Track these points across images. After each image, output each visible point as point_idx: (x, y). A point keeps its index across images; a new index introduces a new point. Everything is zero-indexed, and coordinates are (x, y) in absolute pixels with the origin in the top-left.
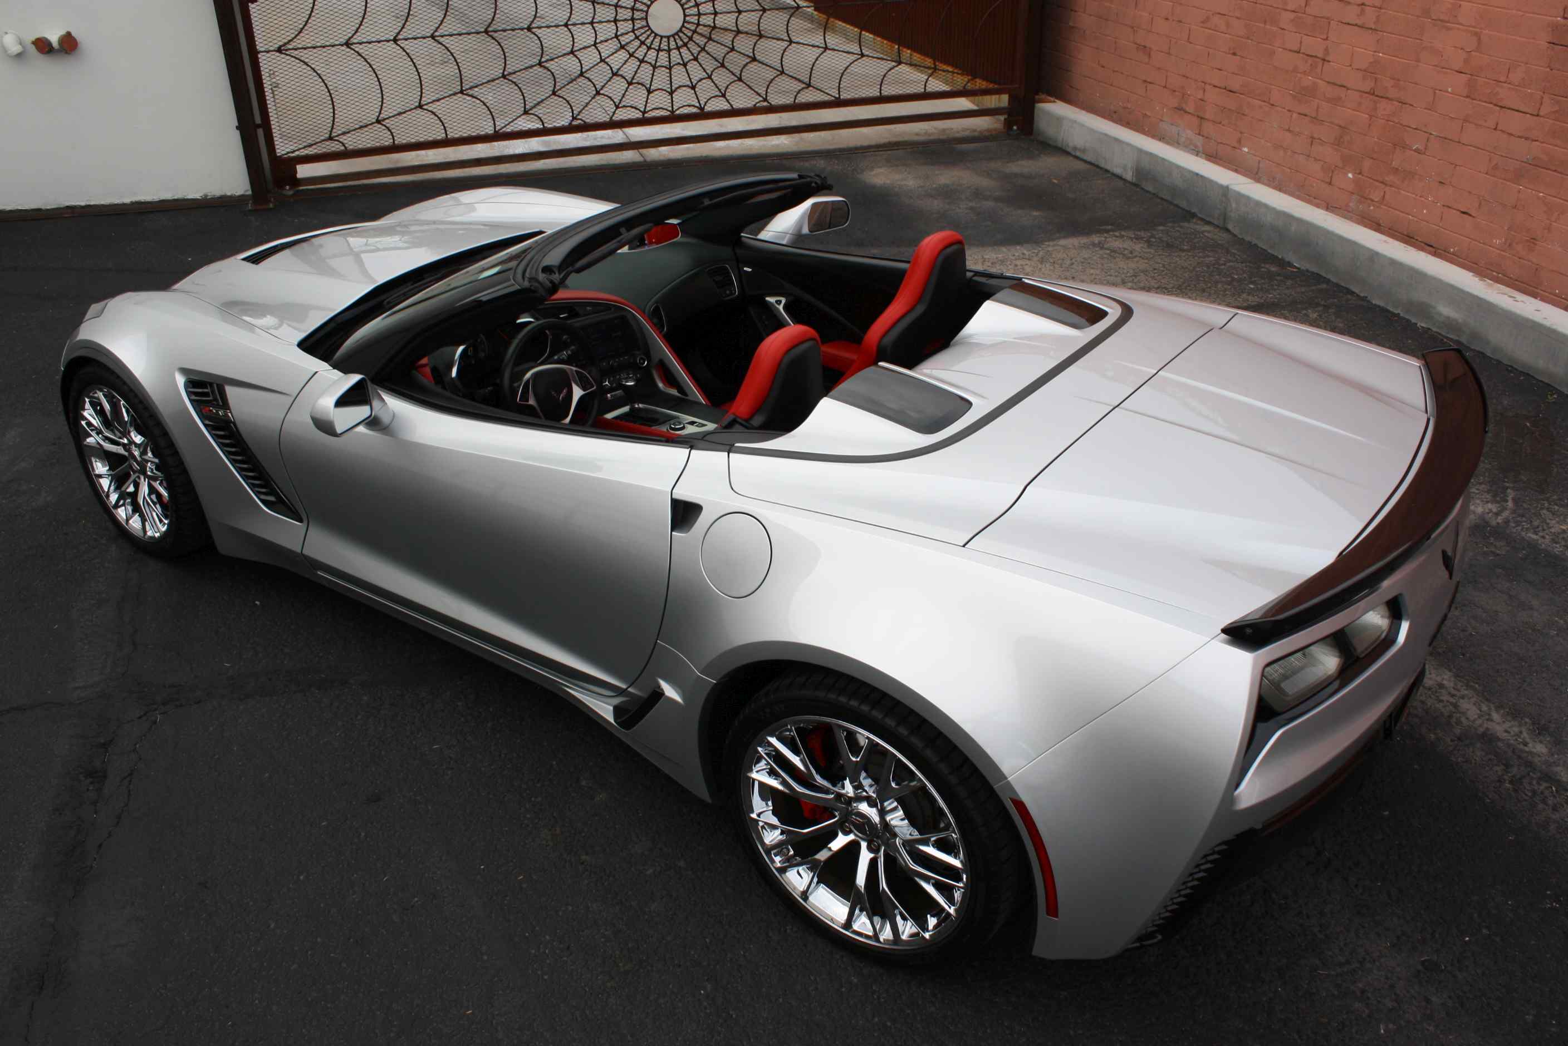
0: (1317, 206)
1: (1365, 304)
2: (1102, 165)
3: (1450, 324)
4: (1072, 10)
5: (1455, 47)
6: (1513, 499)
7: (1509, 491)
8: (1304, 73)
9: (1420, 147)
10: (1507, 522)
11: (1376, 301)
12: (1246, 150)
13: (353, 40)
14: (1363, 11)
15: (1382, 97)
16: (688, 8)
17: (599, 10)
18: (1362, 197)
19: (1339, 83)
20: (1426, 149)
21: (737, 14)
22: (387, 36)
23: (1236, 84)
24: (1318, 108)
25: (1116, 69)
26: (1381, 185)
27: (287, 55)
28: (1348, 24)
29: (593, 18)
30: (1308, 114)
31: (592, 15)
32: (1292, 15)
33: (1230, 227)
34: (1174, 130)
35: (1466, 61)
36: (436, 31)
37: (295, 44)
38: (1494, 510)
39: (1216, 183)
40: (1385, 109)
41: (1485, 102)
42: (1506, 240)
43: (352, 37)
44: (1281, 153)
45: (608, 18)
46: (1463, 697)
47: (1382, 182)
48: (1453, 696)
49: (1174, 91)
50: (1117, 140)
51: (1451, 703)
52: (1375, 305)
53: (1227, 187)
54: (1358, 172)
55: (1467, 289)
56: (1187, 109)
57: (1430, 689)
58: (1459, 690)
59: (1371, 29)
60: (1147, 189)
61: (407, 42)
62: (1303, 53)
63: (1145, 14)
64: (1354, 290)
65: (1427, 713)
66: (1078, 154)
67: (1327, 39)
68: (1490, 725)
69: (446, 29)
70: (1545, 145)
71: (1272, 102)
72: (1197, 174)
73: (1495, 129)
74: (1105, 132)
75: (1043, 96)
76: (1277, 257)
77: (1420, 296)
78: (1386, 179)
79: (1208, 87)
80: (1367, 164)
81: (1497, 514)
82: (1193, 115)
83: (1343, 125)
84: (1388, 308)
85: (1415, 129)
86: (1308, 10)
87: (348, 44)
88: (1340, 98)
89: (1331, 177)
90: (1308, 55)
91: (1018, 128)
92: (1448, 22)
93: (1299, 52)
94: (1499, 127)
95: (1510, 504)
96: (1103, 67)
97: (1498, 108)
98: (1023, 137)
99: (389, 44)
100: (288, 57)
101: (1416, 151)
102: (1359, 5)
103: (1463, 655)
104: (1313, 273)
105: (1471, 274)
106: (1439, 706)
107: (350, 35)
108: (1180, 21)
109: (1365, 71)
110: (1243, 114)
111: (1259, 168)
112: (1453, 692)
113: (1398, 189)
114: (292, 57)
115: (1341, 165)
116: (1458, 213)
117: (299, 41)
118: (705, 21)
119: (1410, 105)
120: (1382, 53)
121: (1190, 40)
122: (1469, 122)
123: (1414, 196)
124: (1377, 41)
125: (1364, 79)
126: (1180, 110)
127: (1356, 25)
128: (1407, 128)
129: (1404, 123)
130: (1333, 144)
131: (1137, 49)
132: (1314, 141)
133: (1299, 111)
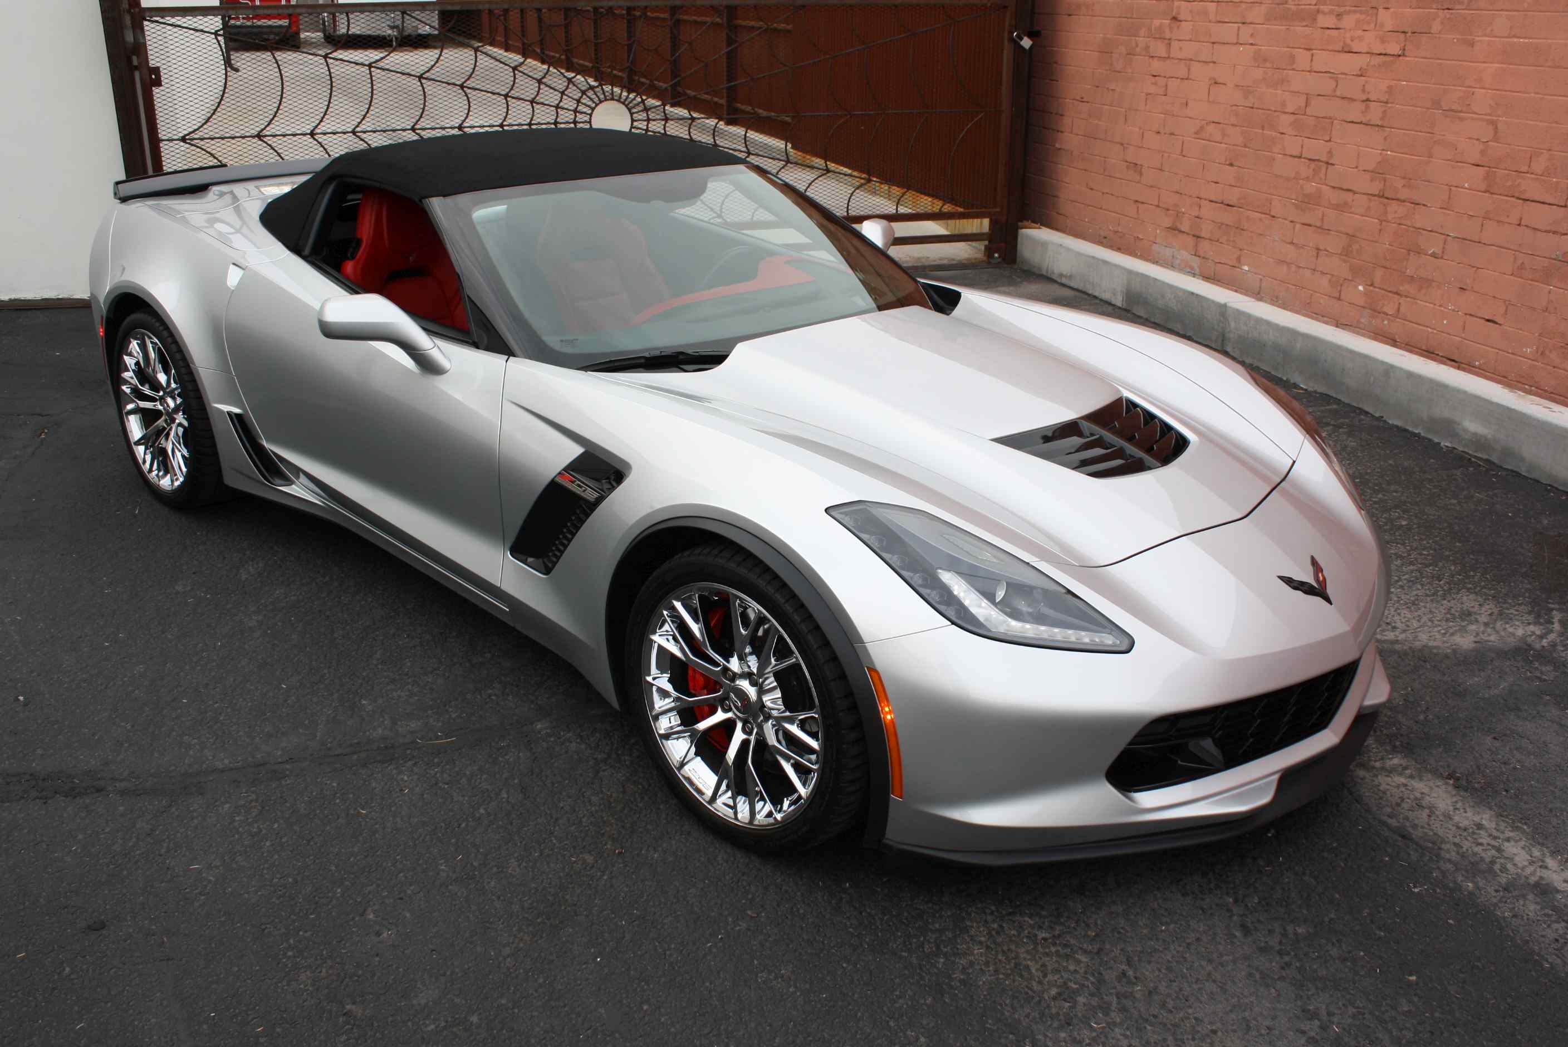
0: (1326, 323)
1: (1381, 424)
2: (1090, 292)
3: (1480, 443)
4: (1058, 131)
5: (1470, 138)
6: (1560, 621)
7: (1554, 612)
8: (1307, 179)
9: (1437, 251)
10: (1553, 645)
11: (1393, 421)
12: (1246, 268)
13: (265, 132)
14: (1367, 107)
15: (1393, 199)
16: (636, 113)
17: (538, 111)
18: (1374, 310)
19: (1345, 187)
20: (1443, 252)
21: (690, 121)
22: (304, 129)
23: (1233, 196)
24: (1323, 216)
25: (1105, 191)
26: (1395, 296)
27: (192, 145)
28: (1352, 122)
29: (532, 119)
30: (1313, 224)
31: (530, 116)
32: (1292, 118)
33: (1229, 349)
34: (1168, 252)
35: (1483, 153)
36: (357, 126)
37: (201, 134)
38: (1538, 633)
39: (1213, 302)
40: (1396, 212)
41: (1507, 196)
42: (1538, 348)
43: (264, 129)
44: (1285, 268)
45: (548, 120)
46: (1508, 840)
47: (1397, 293)
48: (1495, 838)
49: (1168, 210)
50: (1105, 262)
51: (1493, 847)
52: (1393, 425)
53: (1225, 306)
54: (1369, 283)
55: (1495, 400)
56: (1183, 230)
57: (1465, 830)
58: (1503, 833)
59: (1378, 125)
60: (1138, 314)
61: (325, 137)
62: (1305, 158)
63: (1137, 129)
64: (1367, 409)
65: (1463, 856)
66: (1064, 281)
68: (1545, 873)
69: (369, 124)
71: (1273, 214)
72: (1193, 293)
73: (1519, 225)
74: (1092, 254)
75: (1026, 223)
76: (1281, 380)
77: (1442, 411)
78: (1401, 288)
79: (1204, 203)
80: (1379, 274)
81: (1541, 637)
82: (1188, 234)
83: (1351, 233)
84: (1407, 428)
85: (1430, 231)
86: (1309, 111)
87: (259, 136)
88: (1346, 203)
89: (1340, 292)
90: (1310, 160)
91: (999, 257)
92: (1461, 112)
93: (1300, 157)
94: (1523, 223)
95: (1557, 626)
96: (1092, 189)
97: (1521, 201)
98: (1005, 265)
99: (305, 138)
100: (193, 148)
101: (1432, 255)
102: (1363, 101)
103: (1507, 791)
104: (1322, 394)
105: (1500, 386)
106: (1478, 849)
107: (263, 127)
108: (1172, 134)
109: (1372, 172)
110: (1243, 230)
111: (1260, 287)
112: (1495, 833)
113: (1414, 299)
114: (198, 147)
115: (1350, 278)
116: (1483, 321)
117: (206, 131)
118: (654, 127)
119: (1424, 205)
120: (1391, 151)
121: (1184, 153)
122: (1490, 220)
123: (1432, 305)
124: (1385, 139)
125: (1372, 181)
126: (1174, 230)
127: (1361, 123)
128: (1421, 231)
129: (1418, 225)
130: (1341, 254)
131: (1128, 167)
132: (1320, 253)
133: (1303, 222)
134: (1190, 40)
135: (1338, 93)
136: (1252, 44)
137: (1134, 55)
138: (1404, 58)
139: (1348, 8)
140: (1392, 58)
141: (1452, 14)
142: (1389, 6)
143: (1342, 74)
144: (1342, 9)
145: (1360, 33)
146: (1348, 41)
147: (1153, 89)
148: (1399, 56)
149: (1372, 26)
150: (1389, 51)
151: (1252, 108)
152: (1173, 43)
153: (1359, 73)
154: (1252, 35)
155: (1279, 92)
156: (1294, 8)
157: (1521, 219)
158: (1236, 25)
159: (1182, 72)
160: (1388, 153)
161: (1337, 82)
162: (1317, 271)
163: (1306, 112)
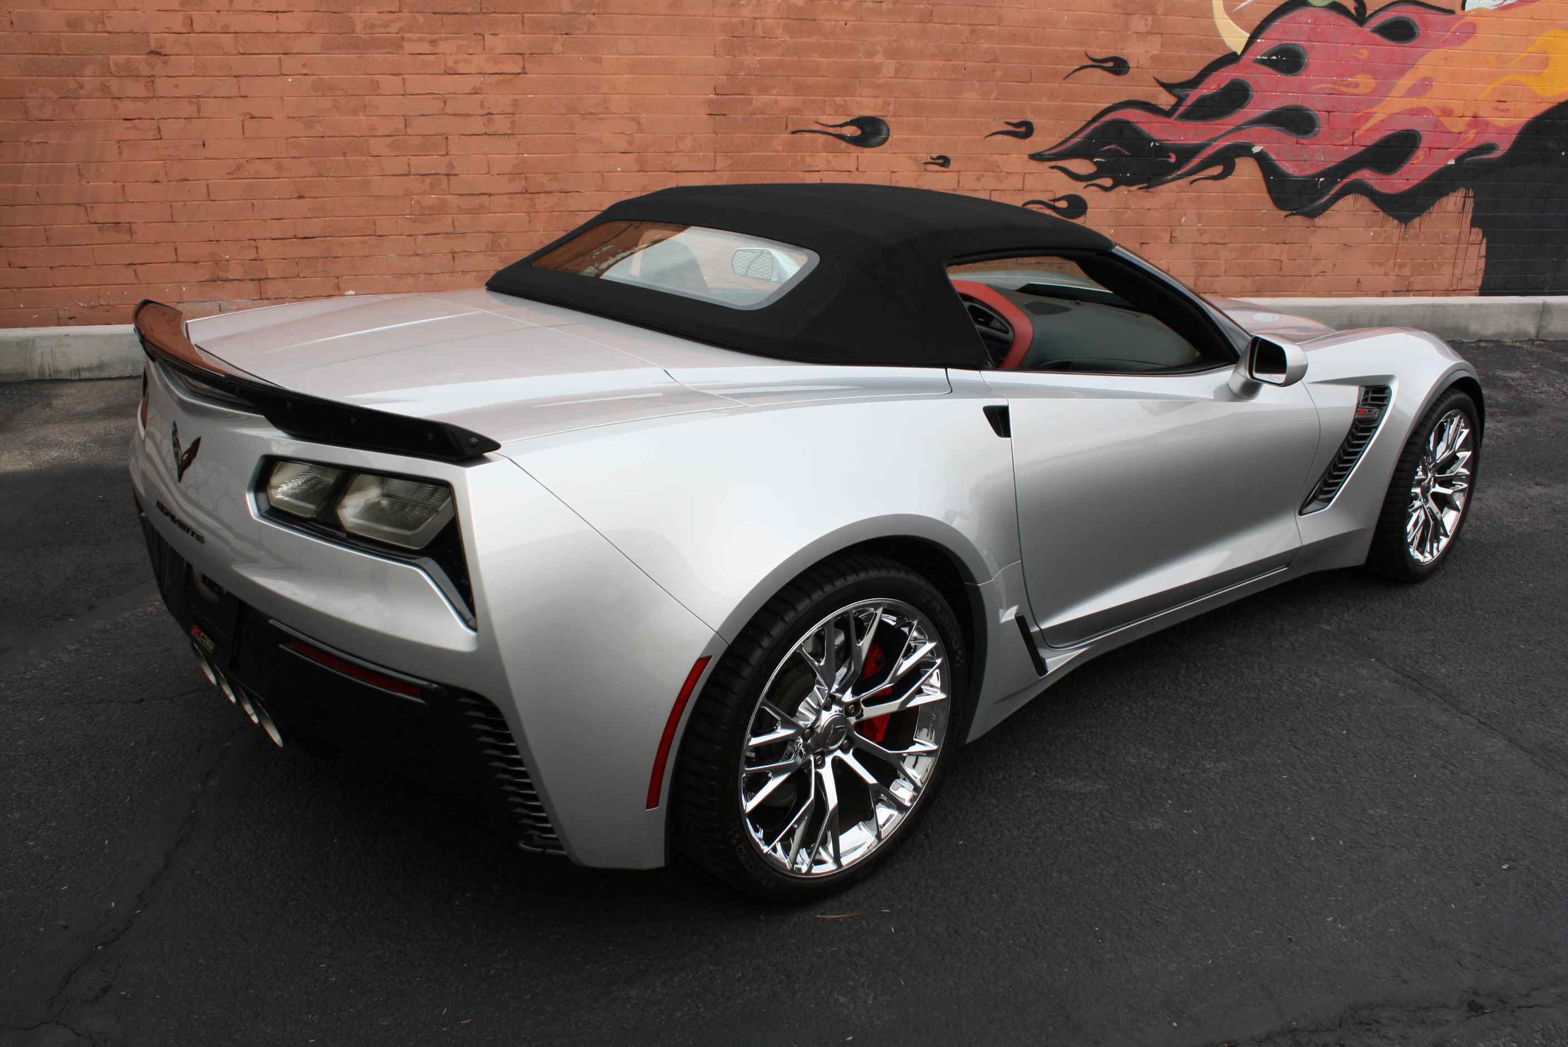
5: (614, 133)
8: (424, 193)
15: (539, 193)
19: (478, 192)
23: (314, 227)
24: (453, 222)
25: (54, 265)
28: (474, 135)
30: (438, 230)
32: (389, 140)
35: (630, 143)
40: (546, 203)
41: (660, 171)
49: (197, 262)
56: (232, 278)
59: (507, 134)
62: (414, 175)
67: (447, 154)
71: (379, 233)
79: (260, 244)
82: (241, 280)
83: (493, 229)
85: (590, 210)
86: (411, 131)
88: (482, 206)
92: (600, 114)
93: (409, 175)
102: (482, 116)
108: (184, 180)
109: (509, 174)
110: (335, 257)
119: (577, 192)
120: (528, 154)
121: (212, 198)
124: (519, 145)
125: (510, 182)
126: (215, 281)
127: (486, 134)
128: (577, 213)
129: (572, 209)
130: (485, 251)
131: (100, 229)
132: (456, 255)
133: (425, 233)
134: (194, 76)
135: (449, 111)
136: (305, 74)
137: (78, 98)
138: (525, 75)
139: (443, 35)
140: (510, 76)
141: (571, 38)
142: (497, 33)
143: (449, 93)
144: (436, 36)
145: (465, 56)
146: (450, 64)
147: (131, 135)
148: (519, 74)
149: (480, 49)
150: (505, 71)
151: (323, 137)
152: (157, 80)
153: (473, 92)
154: (304, 65)
155: (362, 118)
156: (368, 37)
158: (274, 56)
159: (190, 110)
160: (526, 155)
161: (444, 102)
162: (458, 272)
163: (406, 132)
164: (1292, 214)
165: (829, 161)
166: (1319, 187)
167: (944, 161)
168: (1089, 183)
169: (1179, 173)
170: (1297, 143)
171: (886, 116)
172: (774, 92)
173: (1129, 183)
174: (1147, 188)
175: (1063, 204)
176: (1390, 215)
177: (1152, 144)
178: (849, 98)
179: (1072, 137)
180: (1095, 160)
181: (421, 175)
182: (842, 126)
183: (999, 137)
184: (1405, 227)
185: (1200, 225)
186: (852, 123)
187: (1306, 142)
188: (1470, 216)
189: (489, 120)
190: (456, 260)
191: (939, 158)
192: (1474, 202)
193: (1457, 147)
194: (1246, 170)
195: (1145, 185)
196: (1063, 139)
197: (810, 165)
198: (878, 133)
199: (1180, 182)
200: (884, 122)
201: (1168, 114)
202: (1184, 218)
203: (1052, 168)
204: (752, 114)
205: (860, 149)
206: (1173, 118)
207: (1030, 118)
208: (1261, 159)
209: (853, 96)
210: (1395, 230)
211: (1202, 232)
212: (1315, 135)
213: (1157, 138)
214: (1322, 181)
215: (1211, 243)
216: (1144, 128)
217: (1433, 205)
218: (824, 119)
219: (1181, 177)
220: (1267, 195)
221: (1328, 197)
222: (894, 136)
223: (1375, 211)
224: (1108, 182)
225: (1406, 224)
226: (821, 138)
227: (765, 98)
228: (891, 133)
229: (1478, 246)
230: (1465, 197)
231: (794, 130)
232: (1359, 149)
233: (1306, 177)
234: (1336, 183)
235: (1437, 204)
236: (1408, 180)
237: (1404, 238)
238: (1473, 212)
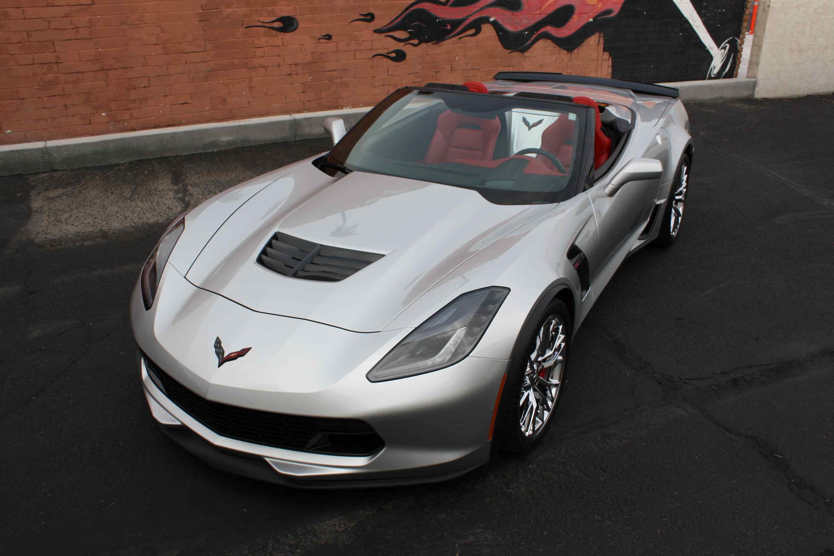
1: (180, 157)
5: (148, 34)
9: (145, 85)
11: (184, 154)
12: (9, 131)
15: (110, 70)
18: (116, 121)
19: (75, 72)
20: (149, 84)
24: (63, 88)
26: (127, 111)
28: (69, 40)
30: (57, 94)
32: (18, 45)
35: (158, 39)
40: (114, 75)
41: (176, 53)
42: (211, 106)
44: (42, 122)
47: (128, 109)
54: (108, 110)
59: (88, 39)
62: (37, 64)
70: (214, 62)
71: (21, 97)
73: (186, 63)
77: (208, 140)
78: (130, 106)
80: (113, 105)
83: (87, 92)
85: (140, 77)
86: (31, 40)
88: (79, 79)
89: (90, 120)
92: (139, 24)
93: (33, 64)
94: (188, 62)
97: (184, 54)
101: (143, 87)
102: (72, 29)
104: (137, 161)
109: (92, 60)
113: (139, 108)
115: (94, 112)
116: (180, 105)
119: (131, 68)
120: (101, 49)
122: (170, 64)
123: (151, 108)
124: (95, 44)
125: (93, 65)
127: (76, 39)
128: (133, 79)
129: (130, 76)
130: (84, 103)
132: (67, 107)
133: (48, 95)
135: (52, 27)
138: (94, 5)
140: (85, 6)
143: (51, 17)
148: (90, 4)
150: (82, 3)
153: (65, 16)
157: (186, 61)
160: (100, 49)
161: (49, 22)
162: (69, 116)
163: (29, 40)
164: (513, 51)
165: (267, 42)
166: (525, 36)
167: (329, 37)
168: (406, 43)
169: (453, 34)
170: (512, 15)
171: (296, 15)
172: (234, 6)
173: (427, 41)
174: (437, 43)
175: (393, 55)
176: (563, 49)
177: (437, 20)
178: (275, 7)
179: (395, 19)
180: (409, 31)
181: (41, 64)
182: (273, 22)
183: (357, 22)
184: (571, 54)
185: (466, 60)
186: (277, 20)
187: (516, 13)
188: (602, 46)
189: (77, 31)
190: (68, 109)
191: (326, 35)
192: (604, 39)
193: (593, 12)
194: (487, 30)
195: (436, 42)
196: (391, 21)
197: (257, 45)
198: (292, 24)
199: (453, 39)
200: (295, 19)
201: (445, 4)
202: (457, 58)
203: (386, 36)
204: (223, 19)
205: (283, 34)
206: (447, 6)
207: (372, 11)
208: (495, 24)
209: (277, 6)
210: (566, 56)
211: (466, 64)
212: (522, 10)
213: (439, 16)
214: (527, 34)
215: (472, 69)
216: (433, 12)
217: (584, 42)
218: (262, 19)
219: (454, 36)
220: (498, 42)
221: (530, 42)
222: (301, 25)
223: (554, 47)
224: (416, 42)
225: (571, 53)
226: (262, 30)
227: (229, 10)
228: (299, 24)
229: (608, 61)
230: (599, 37)
231: (247, 26)
232: (544, 16)
233: (517, 32)
234: (534, 34)
235: (585, 42)
236: (570, 30)
237: (570, 60)
238: (604, 44)
